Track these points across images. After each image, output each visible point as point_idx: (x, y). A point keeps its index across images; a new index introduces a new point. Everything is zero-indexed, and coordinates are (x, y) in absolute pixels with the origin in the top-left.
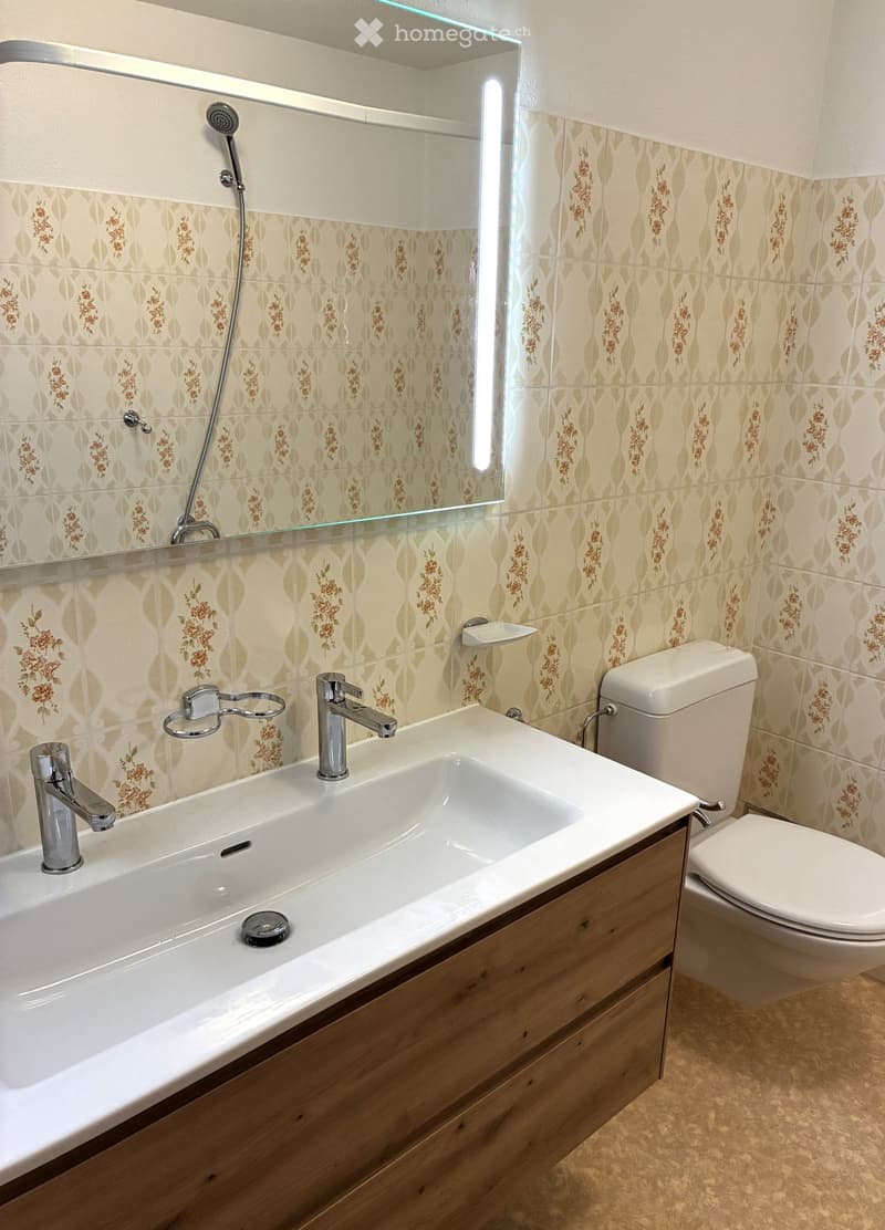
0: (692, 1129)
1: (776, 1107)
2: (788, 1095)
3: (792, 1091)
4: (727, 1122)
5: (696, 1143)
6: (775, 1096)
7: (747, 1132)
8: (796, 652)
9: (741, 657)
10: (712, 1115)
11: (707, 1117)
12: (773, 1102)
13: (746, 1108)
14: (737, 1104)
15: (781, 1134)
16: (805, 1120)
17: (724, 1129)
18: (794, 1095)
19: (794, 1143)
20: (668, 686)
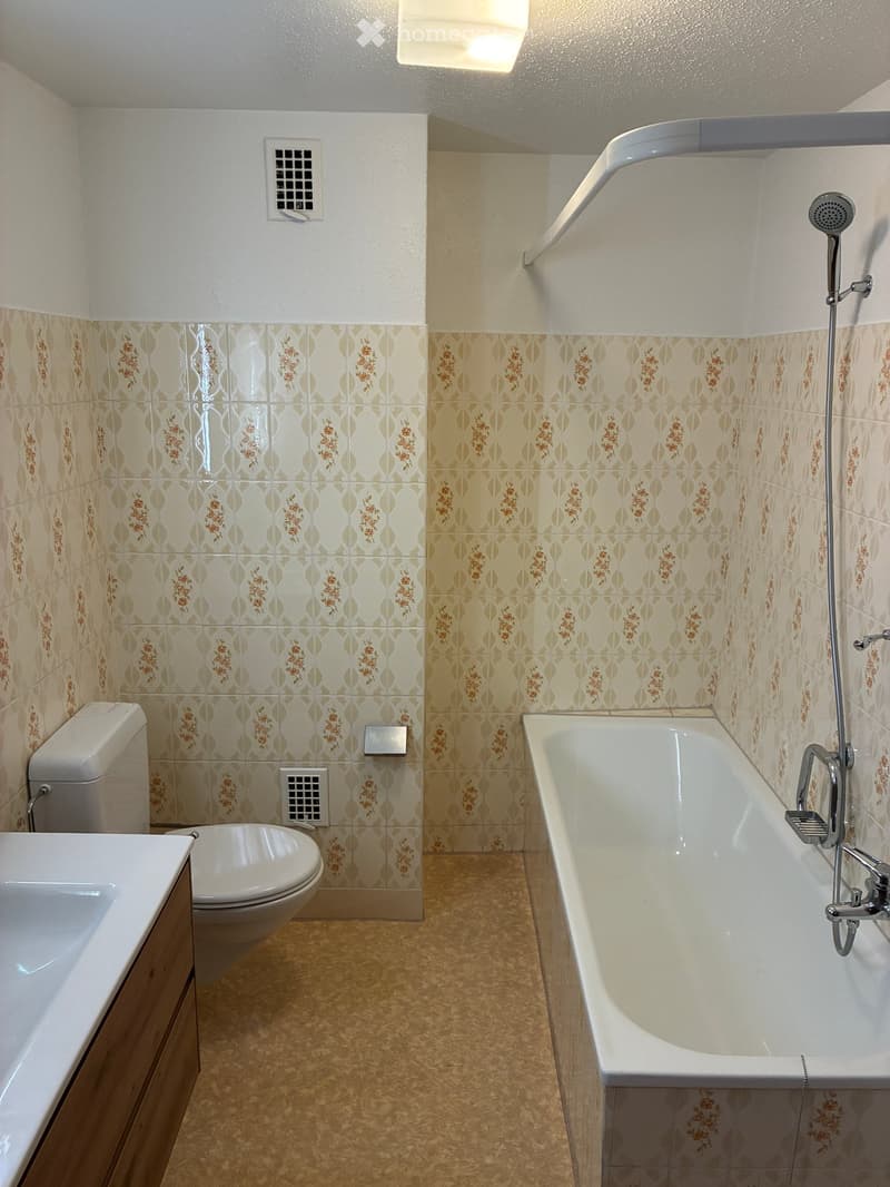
0: (206, 1104)
1: (255, 1050)
2: (259, 1036)
3: (261, 1032)
4: (227, 1083)
5: (213, 1112)
6: (251, 1043)
7: (245, 1081)
8: (160, 690)
9: (133, 708)
10: (214, 1085)
11: (211, 1089)
12: (252, 1048)
13: (236, 1064)
14: (227, 1065)
15: (268, 1067)
16: (279, 1047)
17: (228, 1089)
18: (263, 1034)
19: (280, 1067)
20: (94, 753)
